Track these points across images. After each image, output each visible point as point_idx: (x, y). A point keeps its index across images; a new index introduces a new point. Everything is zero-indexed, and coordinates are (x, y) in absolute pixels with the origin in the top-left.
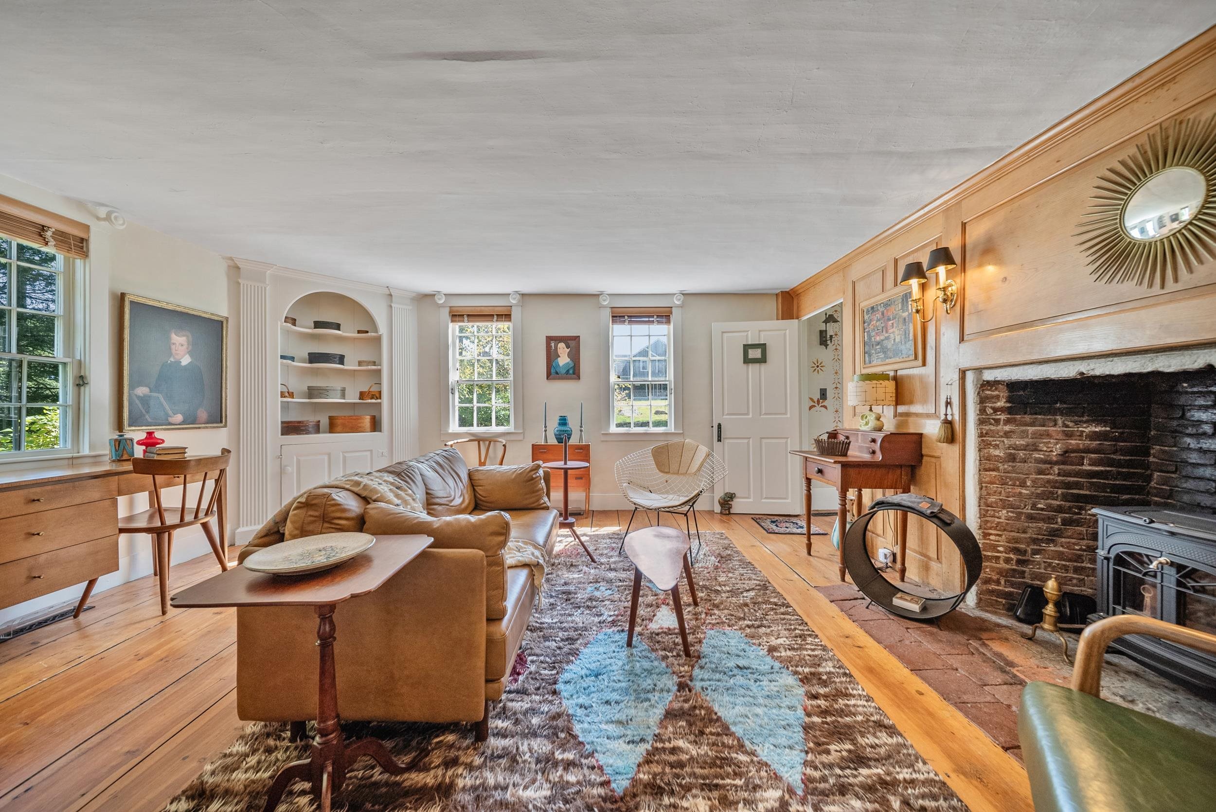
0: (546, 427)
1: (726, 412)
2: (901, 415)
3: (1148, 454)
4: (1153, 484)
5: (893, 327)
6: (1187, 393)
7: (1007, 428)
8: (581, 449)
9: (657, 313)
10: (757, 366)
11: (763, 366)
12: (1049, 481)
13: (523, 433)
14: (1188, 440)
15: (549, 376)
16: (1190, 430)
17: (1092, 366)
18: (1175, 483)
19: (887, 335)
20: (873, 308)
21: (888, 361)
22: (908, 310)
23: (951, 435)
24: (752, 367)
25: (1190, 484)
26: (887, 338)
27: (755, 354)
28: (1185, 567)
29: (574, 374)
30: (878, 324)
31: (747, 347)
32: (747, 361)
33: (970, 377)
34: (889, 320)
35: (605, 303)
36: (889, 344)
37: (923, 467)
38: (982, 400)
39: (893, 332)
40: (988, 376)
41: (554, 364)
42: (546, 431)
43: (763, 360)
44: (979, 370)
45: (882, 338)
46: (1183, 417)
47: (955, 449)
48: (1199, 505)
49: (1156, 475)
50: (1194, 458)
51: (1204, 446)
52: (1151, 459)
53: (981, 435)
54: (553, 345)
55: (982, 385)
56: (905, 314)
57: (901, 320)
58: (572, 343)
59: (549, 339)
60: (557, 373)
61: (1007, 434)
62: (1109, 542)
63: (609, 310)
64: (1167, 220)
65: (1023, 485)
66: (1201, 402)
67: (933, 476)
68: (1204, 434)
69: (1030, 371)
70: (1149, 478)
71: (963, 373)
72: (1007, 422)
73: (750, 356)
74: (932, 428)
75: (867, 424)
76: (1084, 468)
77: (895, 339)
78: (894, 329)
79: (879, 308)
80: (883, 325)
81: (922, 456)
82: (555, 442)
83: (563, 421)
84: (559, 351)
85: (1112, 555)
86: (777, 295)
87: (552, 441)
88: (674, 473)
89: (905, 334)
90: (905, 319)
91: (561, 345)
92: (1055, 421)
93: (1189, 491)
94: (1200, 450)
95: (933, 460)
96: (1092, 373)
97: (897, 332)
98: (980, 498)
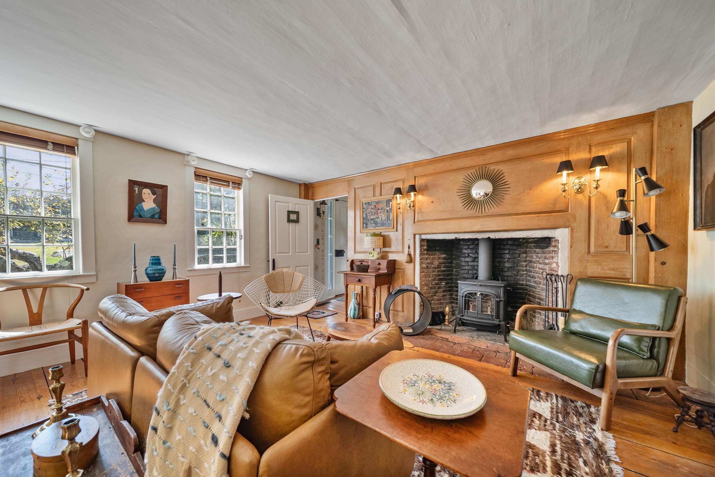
0: (135, 267)
1: (277, 251)
2: (383, 252)
3: (452, 263)
4: (454, 273)
5: (381, 213)
6: (462, 244)
7: (426, 256)
8: (181, 284)
9: (232, 180)
10: (294, 224)
11: (297, 224)
12: (435, 275)
13: (97, 275)
14: (462, 259)
15: (131, 218)
16: (463, 256)
17: (460, 235)
18: (459, 271)
19: (377, 216)
20: (369, 203)
21: (377, 228)
22: (389, 207)
23: (411, 260)
24: (291, 225)
25: (462, 272)
26: (378, 218)
27: (293, 217)
28: (483, 294)
29: (160, 218)
30: (372, 210)
31: (289, 212)
32: (289, 221)
33: (417, 237)
34: (379, 209)
35: (193, 163)
36: (379, 220)
37: (396, 274)
38: (421, 246)
39: (381, 215)
40: (424, 237)
41: (137, 208)
42: (135, 271)
43: (297, 221)
44: (420, 234)
45: (374, 217)
46: (461, 252)
47: (411, 265)
48: (464, 277)
49: (454, 270)
50: (463, 264)
51: (466, 260)
52: (453, 265)
53: (421, 259)
54: (137, 189)
55: (421, 240)
56: (388, 208)
57: (386, 211)
58: (159, 191)
59: (132, 183)
60: (140, 216)
61: (427, 259)
62: (462, 291)
63: (193, 170)
64: (478, 194)
65: (430, 277)
66: (465, 247)
67: (401, 277)
68: (466, 256)
69: (439, 236)
70: (452, 271)
71: (415, 235)
72: (427, 254)
73: (291, 218)
74: (401, 258)
75: (373, 256)
76: (442, 269)
77: (382, 219)
78: (382, 214)
79: (373, 203)
80: (375, 211)
81: (395, 269)
82: (146, 280)
83: (156, 261)
84: (144, 197)
85: (464, 295)
86: (300, 185)
87: (144, 279)
88: (282, 292)
89: (388, 217)
90: (388, 210)
91: (146, 191)
92: (436, 253)
93: (462, 274)
94: (465, 261)
95: (401, 270)
96: (459, 238)
97: (383, 215)
98: (420, 283)
